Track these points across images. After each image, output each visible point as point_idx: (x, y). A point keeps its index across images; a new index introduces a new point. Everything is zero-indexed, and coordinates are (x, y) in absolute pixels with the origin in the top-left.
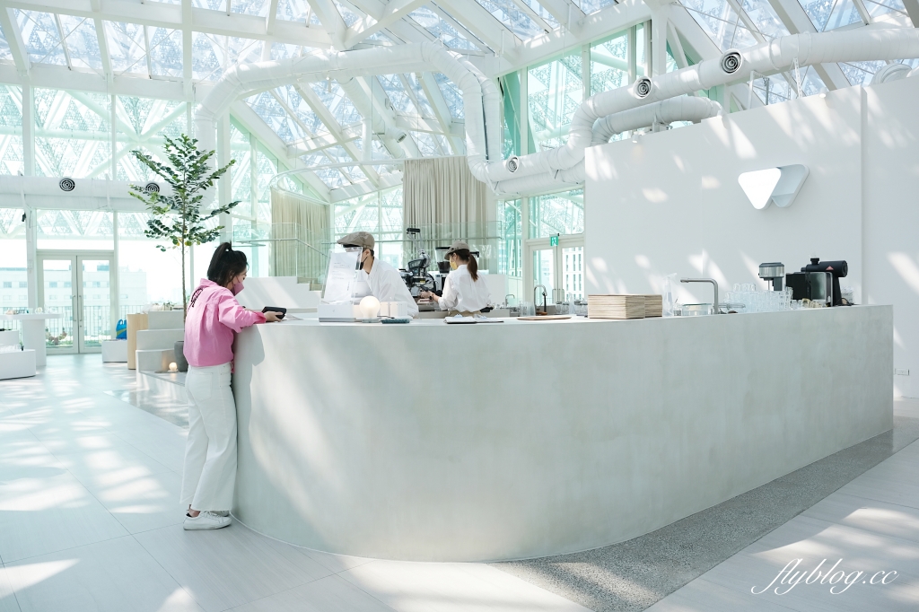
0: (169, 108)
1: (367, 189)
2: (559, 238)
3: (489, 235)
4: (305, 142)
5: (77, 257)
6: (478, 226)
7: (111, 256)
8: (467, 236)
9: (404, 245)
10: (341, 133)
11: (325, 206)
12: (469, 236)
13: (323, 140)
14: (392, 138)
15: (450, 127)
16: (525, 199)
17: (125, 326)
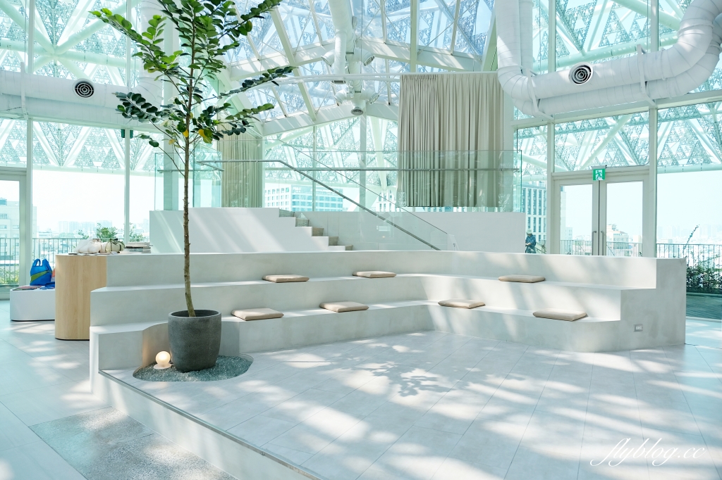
1: (303, 123)
2: (607, 170)
3: (503, 165)
4: (251, 63)
7: (23, 175)
8: (476, 167)
9: (400, 175)
10: (295, 54)
11: (257, 137)
12: (478, 167)
13: (272, 62)
14: (358, 60)
15: (418, 53)
16: (552, 126)
17: (44, 268)
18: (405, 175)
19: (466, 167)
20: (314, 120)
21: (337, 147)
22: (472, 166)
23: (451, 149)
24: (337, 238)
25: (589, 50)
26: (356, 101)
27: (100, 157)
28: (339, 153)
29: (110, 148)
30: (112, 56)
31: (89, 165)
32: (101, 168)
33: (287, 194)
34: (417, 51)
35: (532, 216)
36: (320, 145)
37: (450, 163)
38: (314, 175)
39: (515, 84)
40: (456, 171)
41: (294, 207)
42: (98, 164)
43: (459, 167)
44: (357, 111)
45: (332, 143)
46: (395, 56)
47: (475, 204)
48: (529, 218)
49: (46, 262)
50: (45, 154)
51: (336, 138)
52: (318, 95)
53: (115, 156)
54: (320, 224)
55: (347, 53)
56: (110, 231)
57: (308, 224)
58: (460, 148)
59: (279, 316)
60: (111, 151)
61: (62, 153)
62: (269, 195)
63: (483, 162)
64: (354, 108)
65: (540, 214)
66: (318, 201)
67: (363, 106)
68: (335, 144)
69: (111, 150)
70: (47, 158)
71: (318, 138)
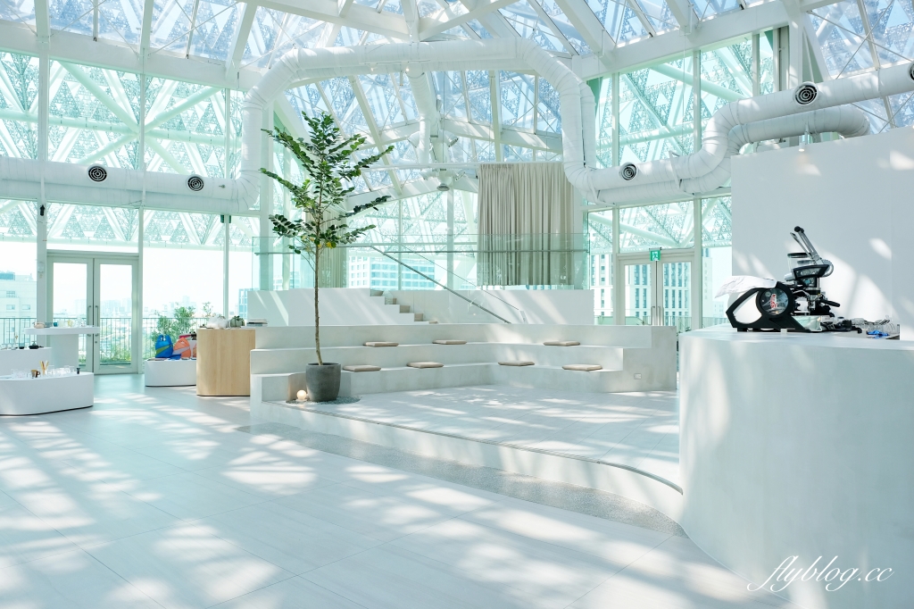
0: (176, 99)
2: (661, 252)
3: (574, 248)
5: (94, 261)
6: (562, 239)
7: (135, 261)
8: (549, 248)
9: (479, 257)
10: (380, 134)
12: (551, 249)
14: (442, 142)
15: (502, 133)
16: (617, 211)
17: (167, 343)
18: (486, 255)
19: (540, 249)
20: (400, 194)
21: (424, 217)
22: (546, 247)
23: (526, 232)
24: (422, 315)
25: (674, 125)
26: (441, 178)
27: (166, 231)
28: (427, 223)
29: (178, 221)
30: (194, 133)
31: (157, 239)
32: (168, 243)
33: (365, 262)
34: (500, 130)
35: (670, 288)
36: (405, 215)
37: (525, 246)
38: (400, 257)
39: (576, 177)
40: (531, 252)
41: (374, 279)
42: (166, 238)
43: (534, 249)
44: (443, 188)
45: (419, 213)
46: (480, 136)
47: (549, 283)
48: (667, 291)
49: (168, 338)
50: (111, 228)
51: (424, 208)
52: (404, 167)
53: (184, 230)
54: (406, 302)
55: (432, 136)
56: (188, 311)
57: (395, 302)
58: (534, 232)
59: (378, 370)
60: (180, 224)
61: (131, 227)
62: (353, 264)
63: (556, 245)
64: (440, 184)
65: (680, 285)
66: (404, 280)
67: (449, 182)
68: (422, 213)
69: (181, 222)
70: (112, 232)
71: (404, 208)
